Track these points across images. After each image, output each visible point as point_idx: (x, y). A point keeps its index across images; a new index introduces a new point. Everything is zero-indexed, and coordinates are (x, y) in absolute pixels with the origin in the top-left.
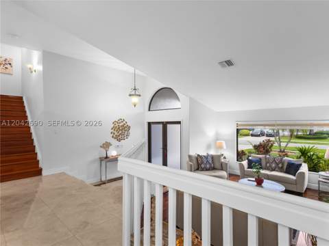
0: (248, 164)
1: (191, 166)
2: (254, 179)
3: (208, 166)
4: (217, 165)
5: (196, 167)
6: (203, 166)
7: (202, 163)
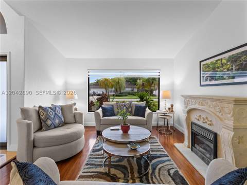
0: (103, 112)
1: (29, 125)
2: (119, 127)
3: (57, 121)
4: (70, 118)
5: (37, 127)
6: (49, 122)
7: (48, 118)
